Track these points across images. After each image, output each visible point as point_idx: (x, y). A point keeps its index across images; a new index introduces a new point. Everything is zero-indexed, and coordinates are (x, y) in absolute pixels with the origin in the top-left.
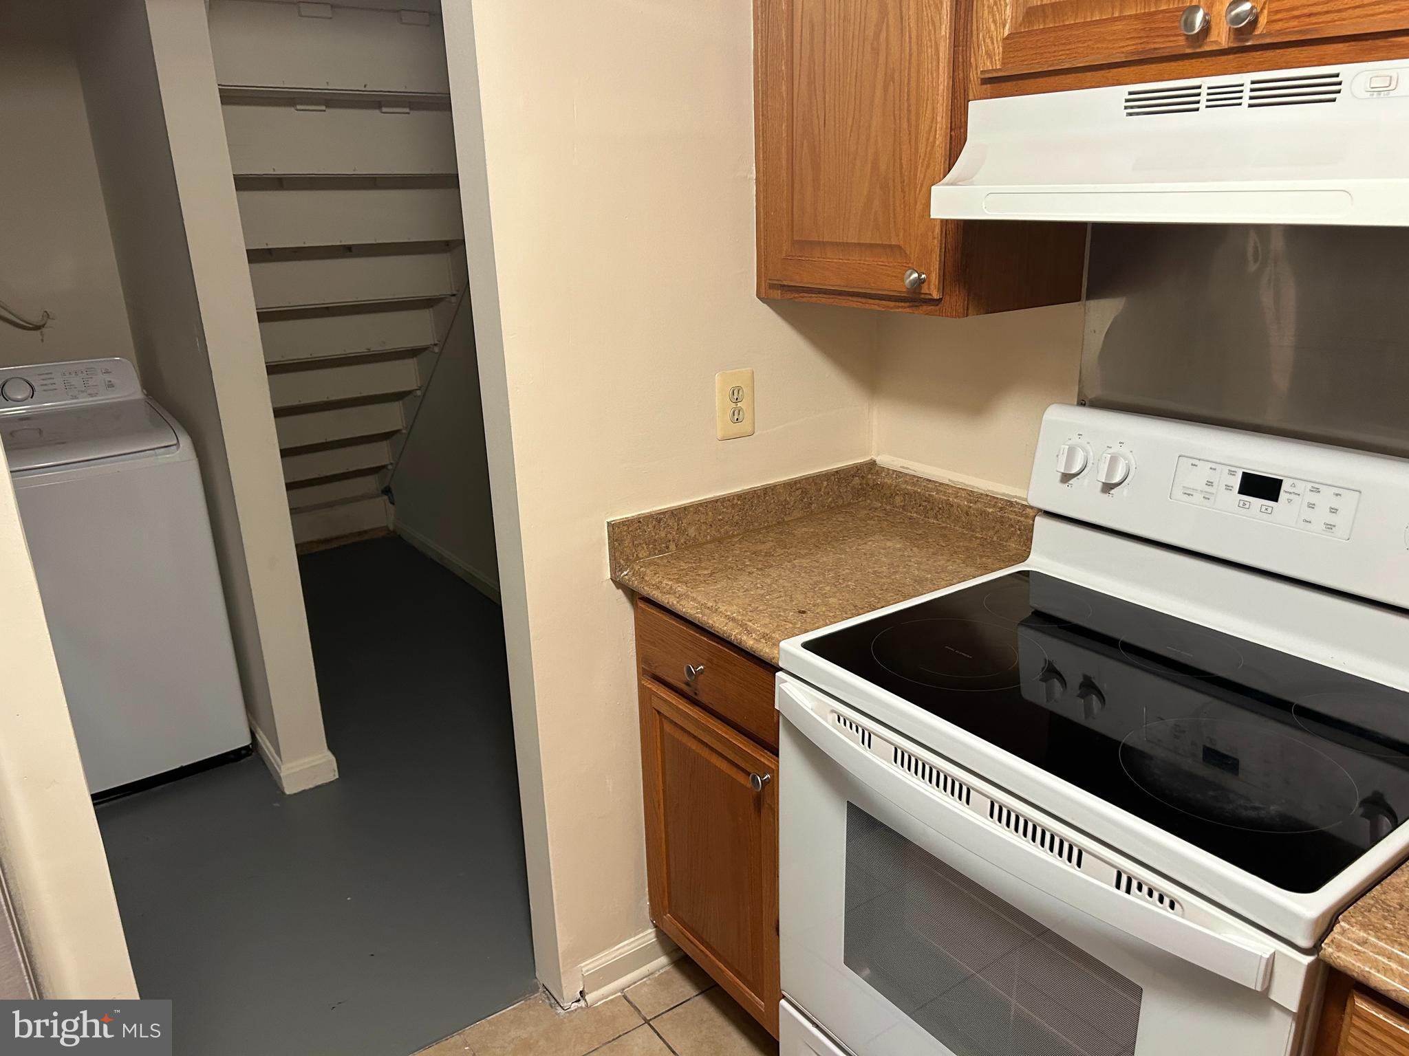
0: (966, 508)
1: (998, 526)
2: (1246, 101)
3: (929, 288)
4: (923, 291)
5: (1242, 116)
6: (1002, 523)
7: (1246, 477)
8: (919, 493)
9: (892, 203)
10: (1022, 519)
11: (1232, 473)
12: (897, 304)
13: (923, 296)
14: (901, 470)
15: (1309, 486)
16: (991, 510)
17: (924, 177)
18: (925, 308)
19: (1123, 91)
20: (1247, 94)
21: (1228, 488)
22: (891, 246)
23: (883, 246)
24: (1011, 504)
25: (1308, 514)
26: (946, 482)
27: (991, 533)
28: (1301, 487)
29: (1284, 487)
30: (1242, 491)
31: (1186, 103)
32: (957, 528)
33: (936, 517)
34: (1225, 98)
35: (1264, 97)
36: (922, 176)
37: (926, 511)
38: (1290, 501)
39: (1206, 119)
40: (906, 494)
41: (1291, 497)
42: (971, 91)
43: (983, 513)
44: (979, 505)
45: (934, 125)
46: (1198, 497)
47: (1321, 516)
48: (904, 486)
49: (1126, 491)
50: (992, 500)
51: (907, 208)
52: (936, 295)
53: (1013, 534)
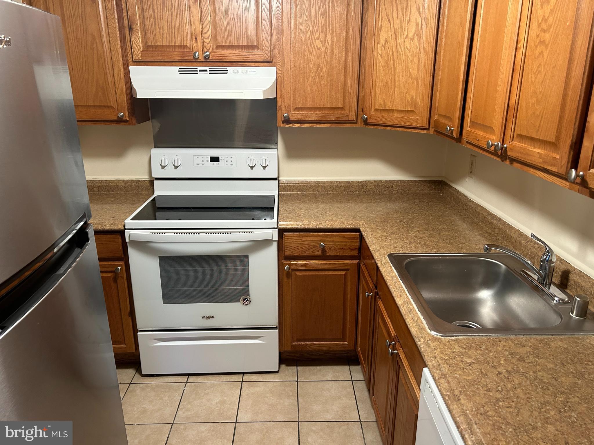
0: (124, 186)
1: (137, 188)
2: (208, 73)
3: (126, 118)
4: (123, 118)
5: (208, 76)
6: (138, 187)
7: (211, 158)
8: (104, 185)
9: (106, 94)
10: (145, 184)
11: (207, 157)
12: (111, 123)
13: (123, 120)
14: (93, 180)
15: (225, 157)
16: (133, 184)
17: (119, 86)
18: (122, 123)
19: (178, 68)
20: (208, 71)
21: (207, 161)
22: (108, 106)
23: (105, 106)
24: (139, 181)
25: (226, 163)
26: (113, 180)
27: (135, 191)
28: (224, 158)
29: (220, 158)
30: (211, 161)
31: (195, 72)
32: (122, 192)
33: (113, 191)
34: (203, 72)
35: (212, 72)
36: (118, 86)
37: (108, 191)
38: (222, 161)
39: (199, 76)
40: (98, 187)
41: (222, 160)
42: (129, 64)
43: (131, 186)
44: (128, 183)
45: (120, 72)
46: (201, 165)
47: (229, 163)
48: (97, 184)
49: (181, 168)
50: (133, 181)
51: (112, 95)
52: (128, 119)
53: (143, 189)
